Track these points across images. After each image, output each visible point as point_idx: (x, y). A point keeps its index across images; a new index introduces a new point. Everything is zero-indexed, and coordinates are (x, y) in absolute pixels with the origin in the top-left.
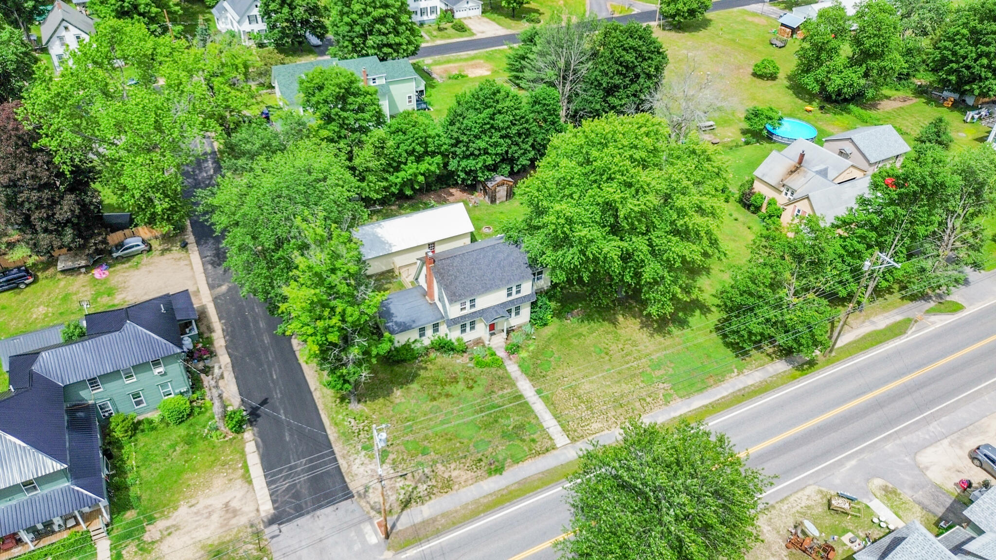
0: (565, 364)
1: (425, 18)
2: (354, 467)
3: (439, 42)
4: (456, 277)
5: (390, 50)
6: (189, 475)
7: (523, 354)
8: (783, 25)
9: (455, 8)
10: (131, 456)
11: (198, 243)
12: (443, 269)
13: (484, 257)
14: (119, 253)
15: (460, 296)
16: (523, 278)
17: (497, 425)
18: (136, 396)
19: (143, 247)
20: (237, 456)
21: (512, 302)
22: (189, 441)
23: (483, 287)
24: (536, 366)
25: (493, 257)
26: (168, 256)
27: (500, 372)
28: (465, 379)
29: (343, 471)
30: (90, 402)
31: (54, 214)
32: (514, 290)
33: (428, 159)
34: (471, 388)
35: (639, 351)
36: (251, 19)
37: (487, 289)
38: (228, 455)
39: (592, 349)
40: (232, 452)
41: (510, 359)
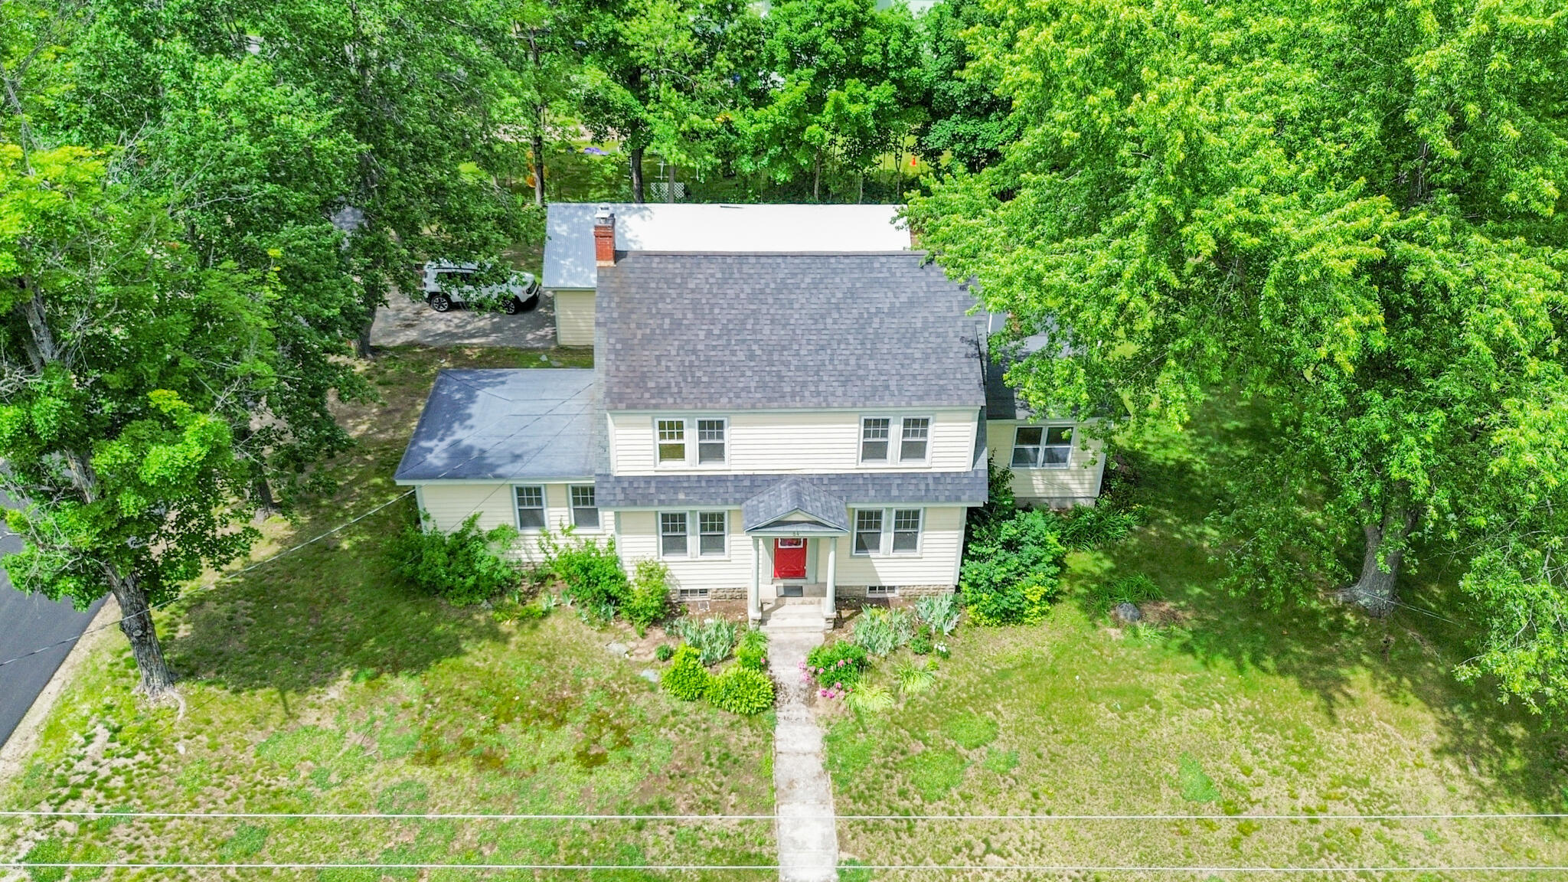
0: (1023, 796)
7: (871, 698)
12: (643, 287)
13: (815, 285)
15: (661, 392)
16: (939, 393)
21: (882, 483)
23: (762, 386)
24: (896, 758)
25: (852, 294)
27: (744, 738)
28: (599, 719)
32: (895, 434)
34: (594, 762)
35: (1395, 852)
39: (1172, 769)
41: (810, 702)
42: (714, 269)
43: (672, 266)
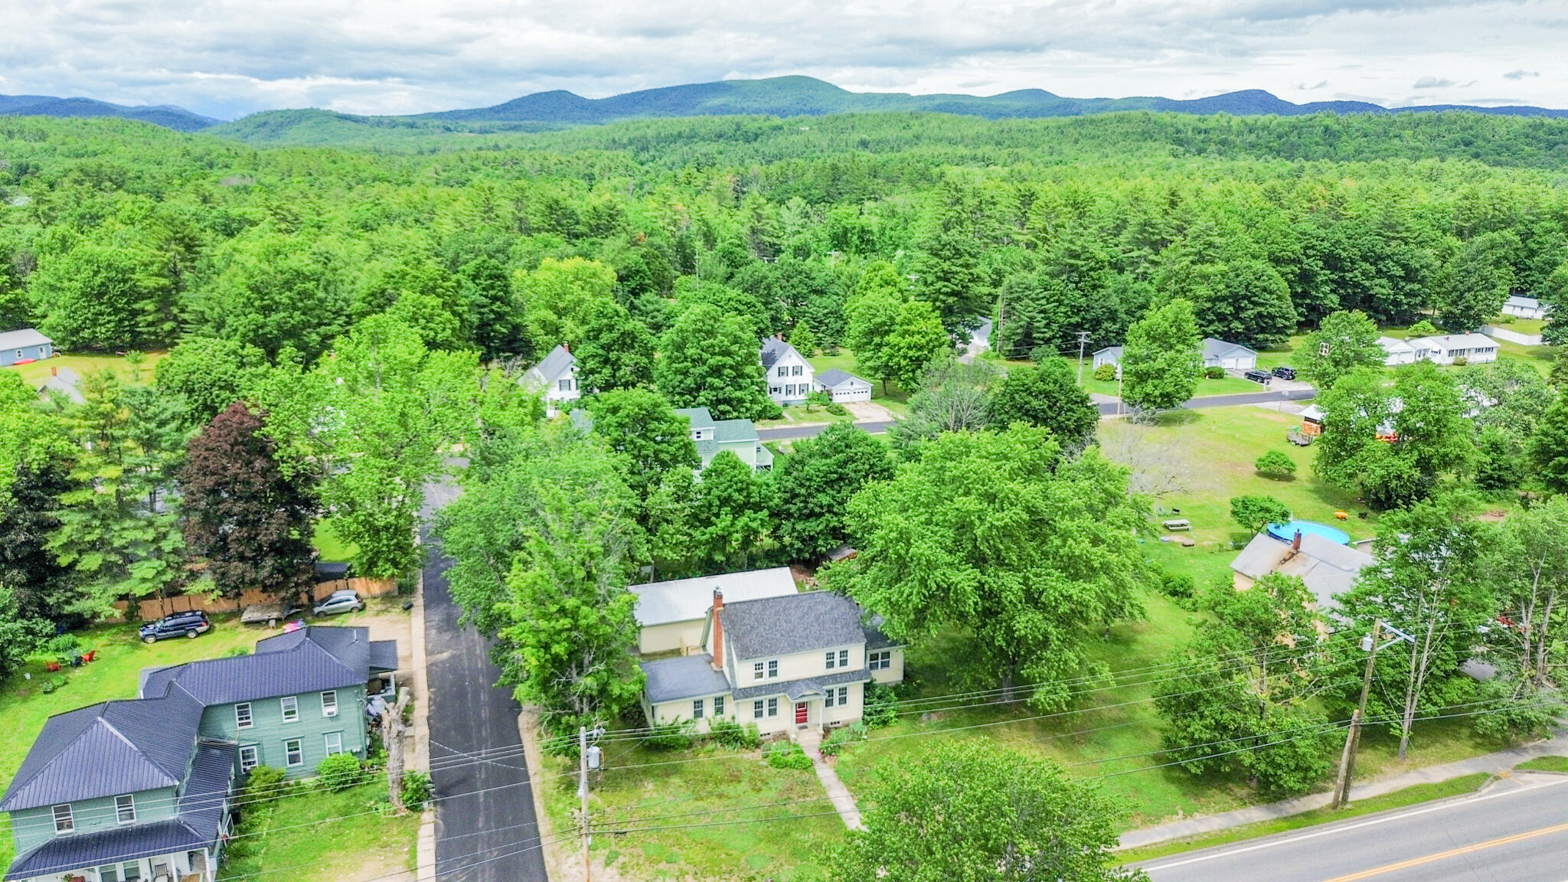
1: (791, 397)
2: (565, 867)
3: (805, 425)
4: (752, 627)
5: (728, 408)
6: (334, 853)
7: (845, 757)
8: (1307, 419)
9: (834, 390)
10: (265, 822)
11: (426, 607)
12: (736, 615)
14: (323, 608)
15: (755, 652)
16: (850, 639)
17: (787, 840)
18: (293, 746)
19: (354, 602)
20: (405, 839)
21: (834, 678)
22: (346, 813)
23: (789, 646)
24: (861, 773)
26: (383, 617)
27: (806, 776)
28: (751, 779)
29: (548, 869)
30: (232, 742)
31: (257, 535)
32: (837, 658)
33: (749, 512)
34: (759, 790)
36: (564, 385)
37: (795, 647)
38: (393, 836)
40: (399, 833)
41: (824, 761)
42: (759, 605)
43: (745, 606)
